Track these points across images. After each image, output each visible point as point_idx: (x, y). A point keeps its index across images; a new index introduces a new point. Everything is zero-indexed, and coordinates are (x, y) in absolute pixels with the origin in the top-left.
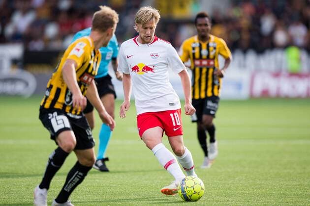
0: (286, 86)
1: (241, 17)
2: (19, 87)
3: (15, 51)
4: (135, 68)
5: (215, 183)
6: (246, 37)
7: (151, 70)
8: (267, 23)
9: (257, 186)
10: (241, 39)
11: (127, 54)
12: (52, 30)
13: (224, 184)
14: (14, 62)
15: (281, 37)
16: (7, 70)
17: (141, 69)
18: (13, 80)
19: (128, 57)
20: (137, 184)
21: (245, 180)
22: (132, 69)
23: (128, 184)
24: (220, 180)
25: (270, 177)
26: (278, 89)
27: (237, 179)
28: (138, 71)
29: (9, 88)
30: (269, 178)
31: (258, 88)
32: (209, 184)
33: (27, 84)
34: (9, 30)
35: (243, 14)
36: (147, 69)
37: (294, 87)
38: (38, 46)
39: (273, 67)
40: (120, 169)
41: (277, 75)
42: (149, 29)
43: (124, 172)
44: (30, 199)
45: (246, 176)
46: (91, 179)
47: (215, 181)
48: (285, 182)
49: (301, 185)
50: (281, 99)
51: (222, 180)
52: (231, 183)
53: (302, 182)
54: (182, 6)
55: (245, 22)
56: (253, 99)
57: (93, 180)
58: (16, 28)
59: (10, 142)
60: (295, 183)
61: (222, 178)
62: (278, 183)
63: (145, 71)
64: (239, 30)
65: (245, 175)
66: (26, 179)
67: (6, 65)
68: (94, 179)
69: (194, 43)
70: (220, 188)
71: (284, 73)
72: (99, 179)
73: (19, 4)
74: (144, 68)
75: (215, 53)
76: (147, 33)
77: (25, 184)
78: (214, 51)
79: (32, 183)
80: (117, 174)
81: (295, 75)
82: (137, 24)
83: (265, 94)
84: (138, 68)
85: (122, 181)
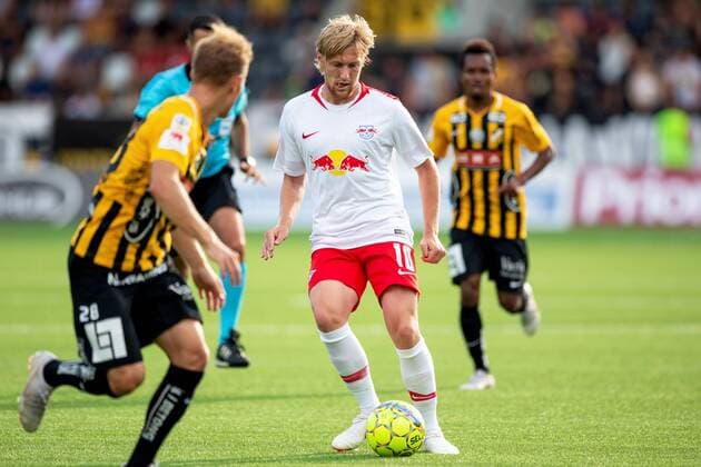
0: (657, 201)
1: (553, 42)
2: (44, 203)
3: (35, 119)
4: (325, 162)
5: (495, 424)
6: (564, 86)
7: (362, 164)
8: (614, 56)
9: (591, 431)
10: (552, 91)
11: (300, 130)
12: (118, 72)
13: (515, 425)
14: (32, 145)
15: (645, 88)
16: (16, 163)
17: (337, 163)
18: (29, 186)
19: (304, 137)
20: (313, 426)
21: (562, 416)
22: (316, 162)
23: (294, 426)
24: (504, 418)
25: (619, 409)
26: (639, 206)
27: (544, 414)
28: (331, 167)
29: (18, 204)
30: (617, 412)
31: (593, 205)
32: (478, 427)
33: (61, 196)
34: (21, 72)
35: (557, 36)
36: (352, 162)
37: (674, 202)
38: (85, 107)
39: (627, 157)
40: (274, 391)
41: (636, 174)
42: (346, 67)
43: (285, 397)
44: (68, 460)
45: (564, 409)
46: (209, 415)
47: (494, 420)
48: (654, 422)
49: (692, 429)
50: (645, 229)
51: (509, 417)
52: (530, 424)
53: (694, 422)
54: (417, 14)
55: (563, 53)
56: (580, 230)
57: (213, 417)
58: (36, 67)
59: (23, 329)
60: (677, 423)
61: (510, 412)
62: (638, 424)
63: (348, 167)
64: (550, 72)
65: (564, 404)
66: (59, 415)
67: (14, 151)
68: (216, 415)
69: (457, 113)
70: (504, 436)
71: (652, 170)
72: (227, 415)
73: (42, 12)
74: (345, 161)
75: (503, 136)
76: (342, 76)
77: (57, 427)
78: (499, 132)
79: (71, 424)
80: (269, 402)
81: (676, 174)
82: (320, 55)
83: (609, 218)
84: (330, 161)
85: (280, 419)
